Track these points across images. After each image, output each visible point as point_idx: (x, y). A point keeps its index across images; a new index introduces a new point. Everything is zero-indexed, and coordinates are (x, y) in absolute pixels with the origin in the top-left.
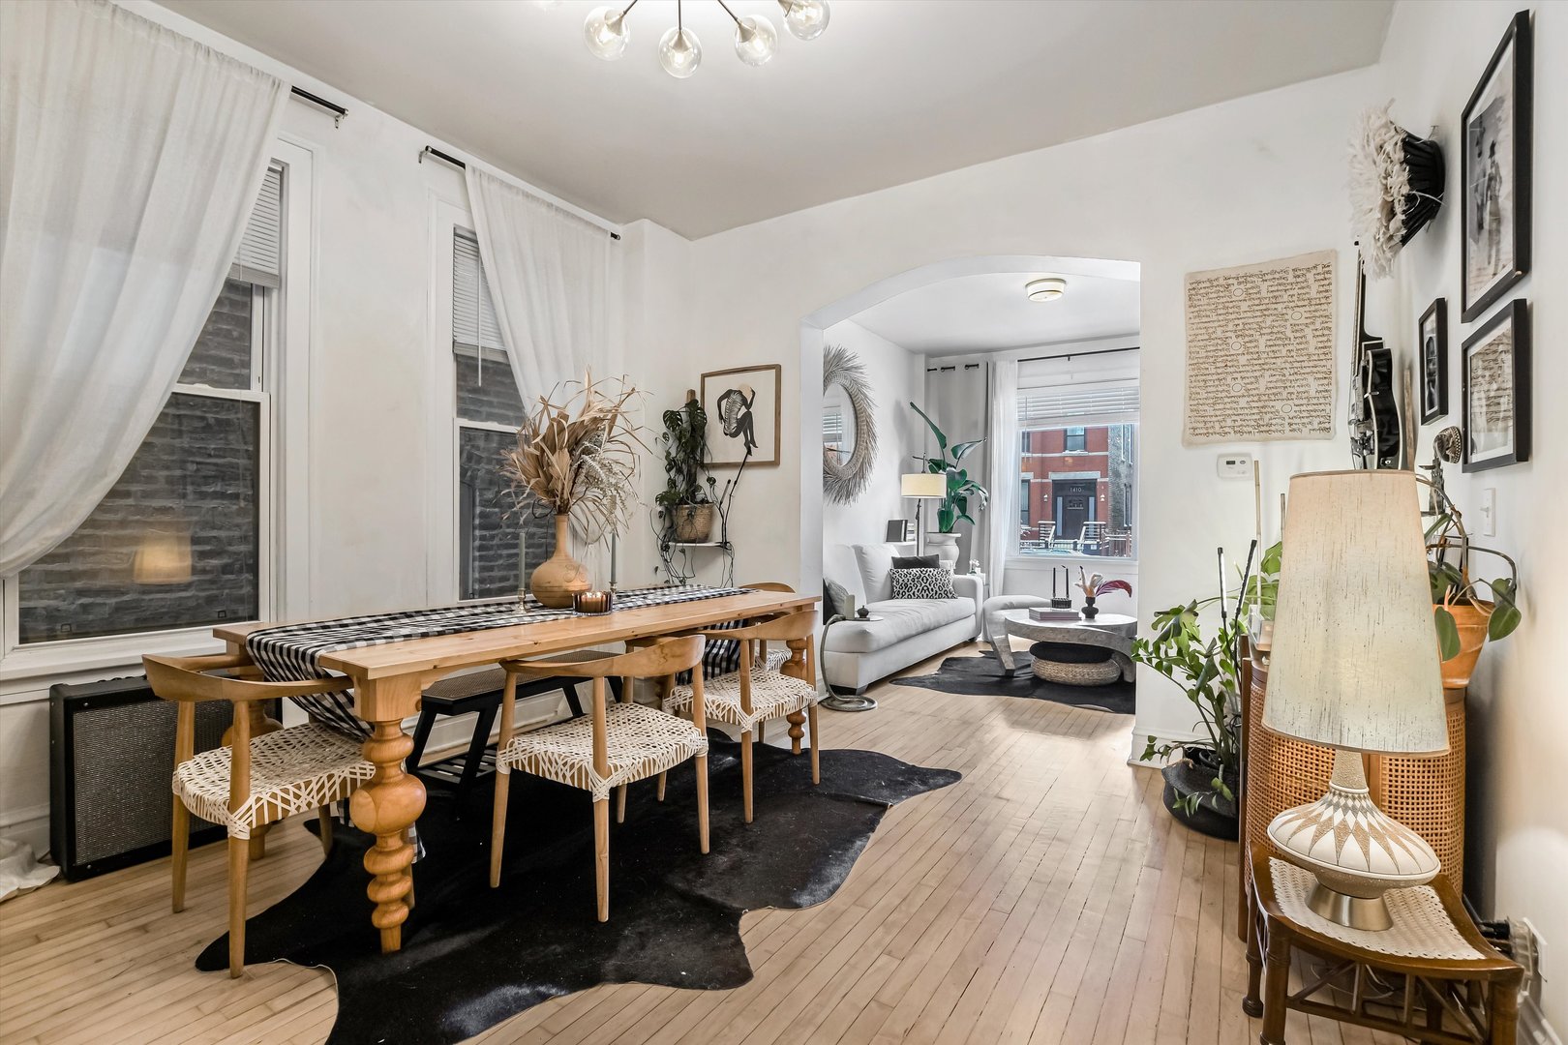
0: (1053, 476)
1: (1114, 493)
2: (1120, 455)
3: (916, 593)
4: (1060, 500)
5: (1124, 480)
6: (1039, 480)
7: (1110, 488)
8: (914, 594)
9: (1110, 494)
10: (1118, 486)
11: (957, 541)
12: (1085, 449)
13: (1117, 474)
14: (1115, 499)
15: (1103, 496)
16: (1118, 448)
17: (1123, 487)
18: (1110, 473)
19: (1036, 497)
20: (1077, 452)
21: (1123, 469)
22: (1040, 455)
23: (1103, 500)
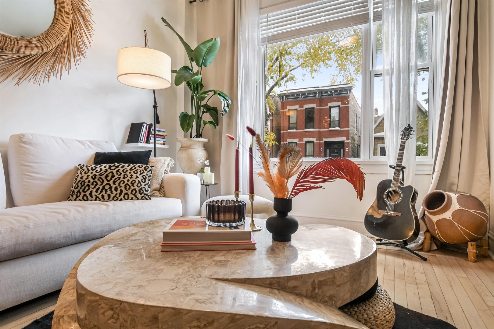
0: (325, 140)
1: (352, 148)
2: (355, 131)
3: (94, 193)
4: (328, 151)
5: (357, 142)
6: (319, 142)
7: (350, 145)
8: (91, 194)
9: (350, 148)
10: (354, 145)
11: (206, 147)
12: (339, 127)
13: (353, 139)
14: (352, 150)
15: (347, 149)
16: (354, 128)
17: (356, 145)
18: (350, 138)
19: (316, 149)
20: (336, 129)
21: (356, 138)
22: (319, 130)
23: (347, 150)
